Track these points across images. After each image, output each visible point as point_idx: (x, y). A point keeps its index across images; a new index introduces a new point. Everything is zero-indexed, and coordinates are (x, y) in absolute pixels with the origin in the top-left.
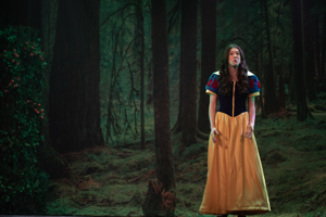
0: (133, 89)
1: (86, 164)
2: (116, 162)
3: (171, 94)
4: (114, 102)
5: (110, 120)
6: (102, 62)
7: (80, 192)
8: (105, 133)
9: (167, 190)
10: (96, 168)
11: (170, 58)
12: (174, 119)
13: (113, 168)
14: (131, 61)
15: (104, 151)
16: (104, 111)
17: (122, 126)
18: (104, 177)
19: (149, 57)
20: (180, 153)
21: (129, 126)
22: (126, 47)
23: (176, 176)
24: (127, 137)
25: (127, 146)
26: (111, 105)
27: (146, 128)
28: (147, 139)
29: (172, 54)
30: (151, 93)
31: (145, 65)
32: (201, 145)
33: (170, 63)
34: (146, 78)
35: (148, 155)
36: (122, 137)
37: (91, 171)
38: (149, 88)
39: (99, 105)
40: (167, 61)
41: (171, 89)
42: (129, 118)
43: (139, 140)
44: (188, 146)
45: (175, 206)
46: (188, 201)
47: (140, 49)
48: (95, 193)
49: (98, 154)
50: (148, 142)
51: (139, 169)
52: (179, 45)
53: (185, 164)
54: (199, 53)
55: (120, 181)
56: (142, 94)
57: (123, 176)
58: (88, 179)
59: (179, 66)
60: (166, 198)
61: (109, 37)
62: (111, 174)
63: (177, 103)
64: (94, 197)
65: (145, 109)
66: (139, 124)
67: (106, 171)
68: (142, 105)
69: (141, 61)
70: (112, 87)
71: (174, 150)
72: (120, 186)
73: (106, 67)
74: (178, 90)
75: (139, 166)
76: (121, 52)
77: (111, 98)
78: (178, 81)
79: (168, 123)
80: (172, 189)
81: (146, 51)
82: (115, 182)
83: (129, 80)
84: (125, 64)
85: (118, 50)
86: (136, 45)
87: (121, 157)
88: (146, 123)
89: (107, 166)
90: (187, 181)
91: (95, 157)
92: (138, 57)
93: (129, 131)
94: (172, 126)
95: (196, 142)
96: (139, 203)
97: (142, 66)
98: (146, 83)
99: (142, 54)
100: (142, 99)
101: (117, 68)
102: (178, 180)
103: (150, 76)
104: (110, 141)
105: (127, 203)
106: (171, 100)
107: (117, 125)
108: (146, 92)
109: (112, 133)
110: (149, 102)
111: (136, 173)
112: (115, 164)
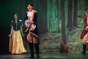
0: (56, 15)
1: (44, 38)
2: (51, 37)
3: (65, 16)
4: (51, 19)
5: (50, 25)
6: (48, 8)
7: (43, 46)
8: (48, 29)
9: (65, 45)
10: (46, 39)
11: (65, 6)
12: (66, 24)
13: (51, 39)
14: (55, 7)
15: (48, 34)
16: (48, 22)
17: (53, 26)
18: (48, 41)
19: (60, 6)
20: (68, 33)
21: (55, 26)
22: (54, 4)
23: (67, 40)
24: (54, 29)
25: (54, 32)
26: (50, 21)
27: (59, 27)
28: (60, 30)
29: (66, 4)
30: (61, 16)
31: (59, 8)
32: (74, 31)
33: (65, 7)
34: (59, 12)
35: (60, 35)
36: (53, 30)
37: (45, 40)
38: (60, 15)
39: (47, 21)
40: (64, 7)
41: (65, 15)
42: (55, 24)
43: (57, 30)
44: (70, 31)
45: (68, 49)
46: (71, 48)
47: (57, 4)
48: (46, 46)
49: (47, 35)
50: (60, 31)
51: (58, 39)
52: (68, 2)
53: (69, 37)
54: (73, 4)
55: (53, 42)
56: (58, 17)
57: (53, 41)
58: (44, 42)
59: (68, 8)
60: (65, 47)
61: (49, 1)
62: (50, 40)
63: (67, 19)
64: (46, 47)
65: (59, 21)
66: (57, 25)
67: (49, 40)
68: (58, 20)
69: (58, 7)
70: (50, 15)
71: (66, 32)
72: (53, 44)
73: (49, 10)
74: (67, 15)
75: (58, 38)
76: (53, 5)
77: (50, 18)
78: (67, 12)
79: (65, 25)
80: (66, 44)
81: (59, 4)
82: (51, 43)
83: (55, 13)
84: (53, 8)
85: (52, 5)
86: (56, 3)
87: (53, 35)
88: (59, 25)
89: (49, 38)
90: (70, 42)
91: (46, 36)
92: (57, 6)
93: (55, 28)
94: (66, 26)
95: (72, 30)
96: (58, 49)
97: (58, 9)
98: (59, 14)
99: (58, 5)
100: (58, 18)
101: (52, 10)
102: (68, 42)
103: (60, 11)
104: (50, 31)
105: (55, 49)
106: (66, 18)
107: (52, 26)
108: (59, 16)
109: (50, 28)
110: (60, 19)
111: (57, 40)
112: (51, 38)
